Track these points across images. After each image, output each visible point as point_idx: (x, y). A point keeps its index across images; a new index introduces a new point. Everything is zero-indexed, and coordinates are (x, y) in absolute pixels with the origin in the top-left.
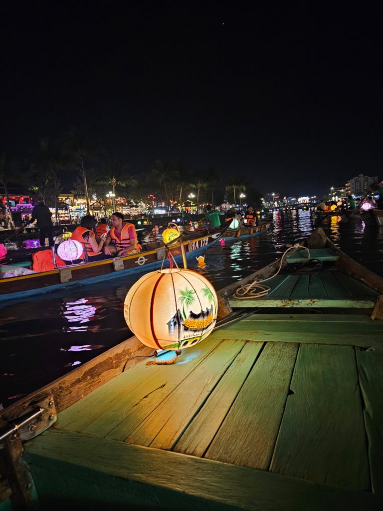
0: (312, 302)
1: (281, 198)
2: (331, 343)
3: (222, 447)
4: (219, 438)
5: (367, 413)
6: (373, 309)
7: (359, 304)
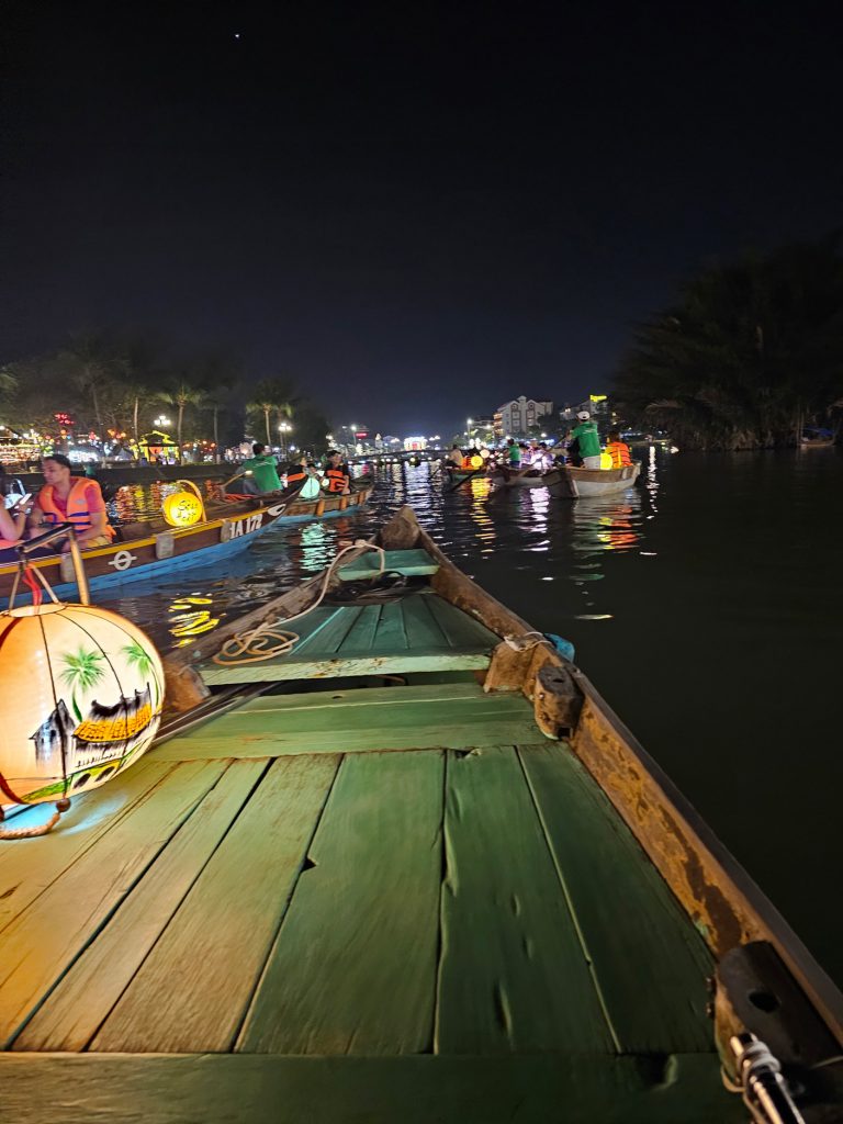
0: (376, 664)
1: (371, 437)
2: (405, 748)
3: (137, 1018)
4: (131, 998)
5: (449, 887)
6: (487, 670)
7: (465, 662)
